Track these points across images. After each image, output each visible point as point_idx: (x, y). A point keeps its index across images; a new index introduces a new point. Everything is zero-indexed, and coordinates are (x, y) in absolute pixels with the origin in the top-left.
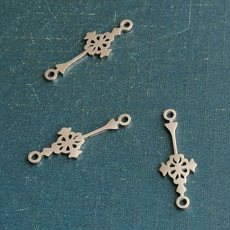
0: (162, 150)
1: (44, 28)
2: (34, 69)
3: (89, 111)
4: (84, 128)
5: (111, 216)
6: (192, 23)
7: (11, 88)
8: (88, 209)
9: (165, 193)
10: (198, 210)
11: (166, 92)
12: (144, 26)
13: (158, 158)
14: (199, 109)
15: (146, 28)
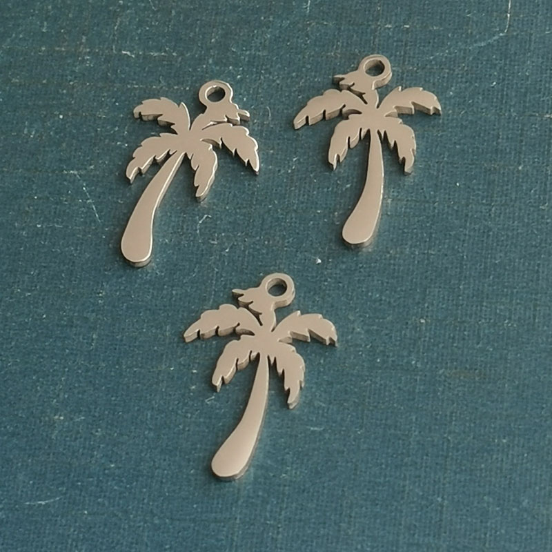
0: (423, 353)
1: (117, 24)
2: (88, 132)
3: (231, 248)
4: (215, 291)
5: (279, 526)
6: (515, 20)
7: (23, 181)
8: (218, 503)
9: (428, 469)
10: (515, 514)
11: (437, 200)
12: (387, 26)
13: (411, 375)
14: (526, 247)
15: (392, 30)
